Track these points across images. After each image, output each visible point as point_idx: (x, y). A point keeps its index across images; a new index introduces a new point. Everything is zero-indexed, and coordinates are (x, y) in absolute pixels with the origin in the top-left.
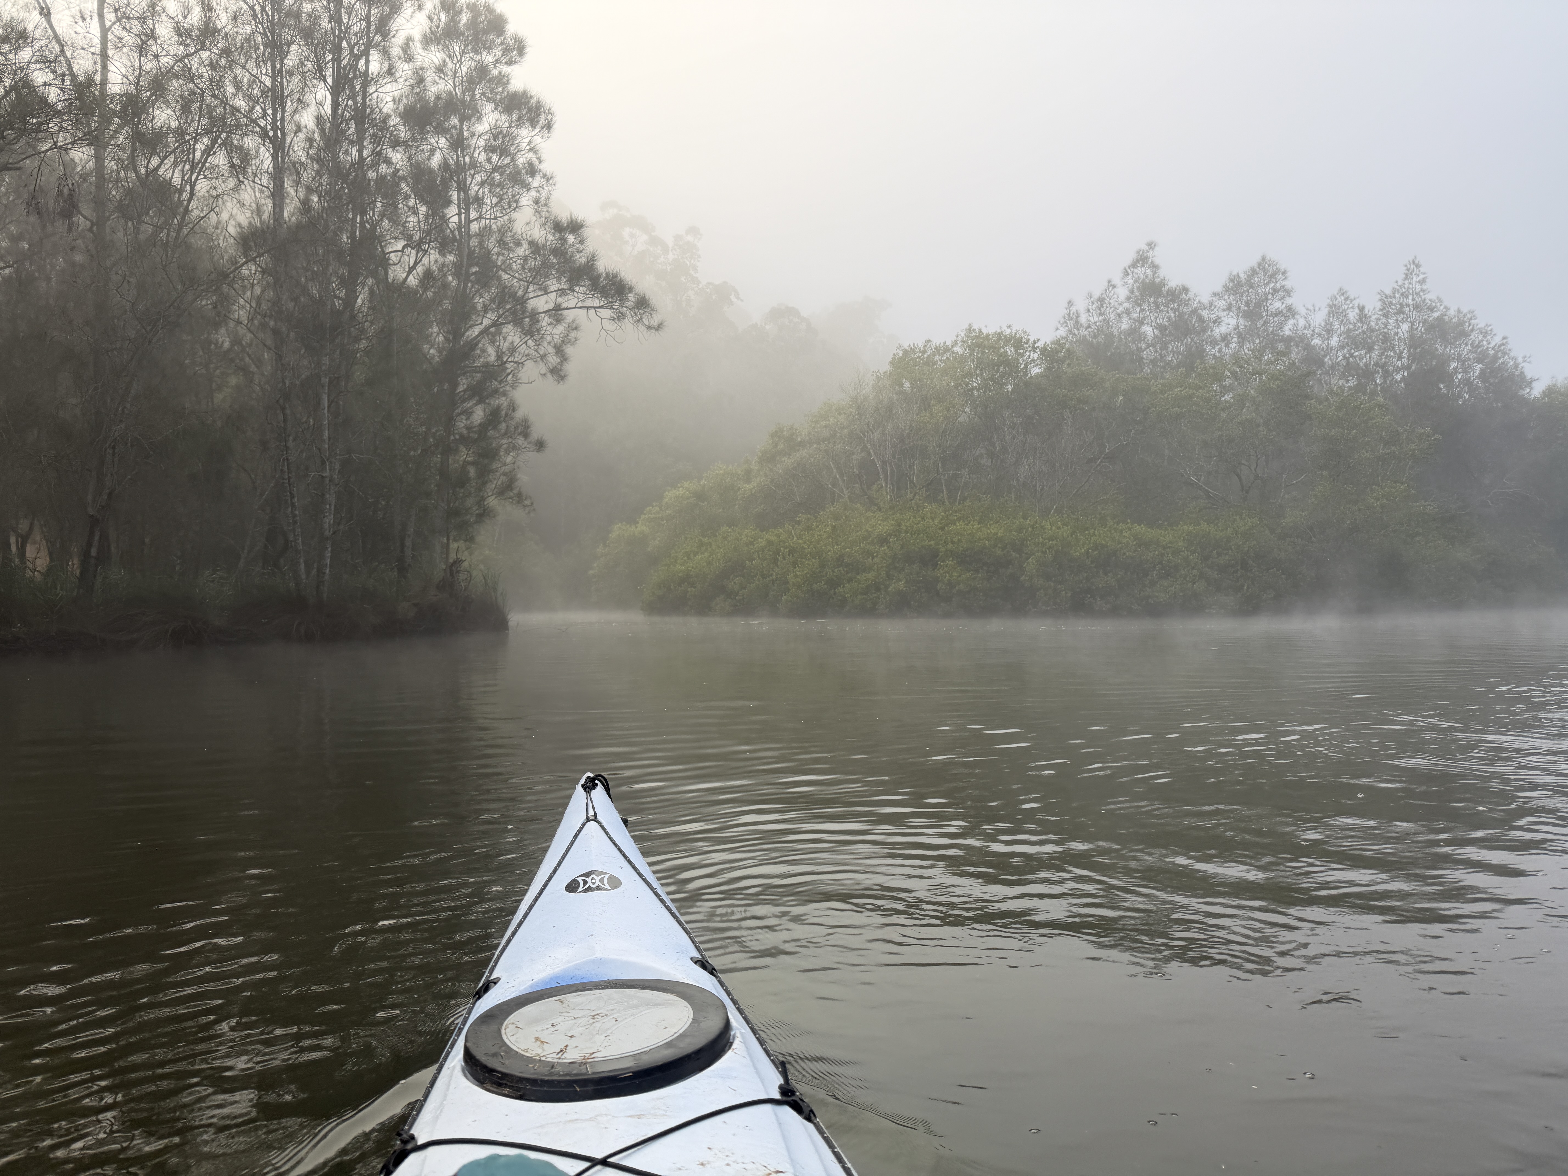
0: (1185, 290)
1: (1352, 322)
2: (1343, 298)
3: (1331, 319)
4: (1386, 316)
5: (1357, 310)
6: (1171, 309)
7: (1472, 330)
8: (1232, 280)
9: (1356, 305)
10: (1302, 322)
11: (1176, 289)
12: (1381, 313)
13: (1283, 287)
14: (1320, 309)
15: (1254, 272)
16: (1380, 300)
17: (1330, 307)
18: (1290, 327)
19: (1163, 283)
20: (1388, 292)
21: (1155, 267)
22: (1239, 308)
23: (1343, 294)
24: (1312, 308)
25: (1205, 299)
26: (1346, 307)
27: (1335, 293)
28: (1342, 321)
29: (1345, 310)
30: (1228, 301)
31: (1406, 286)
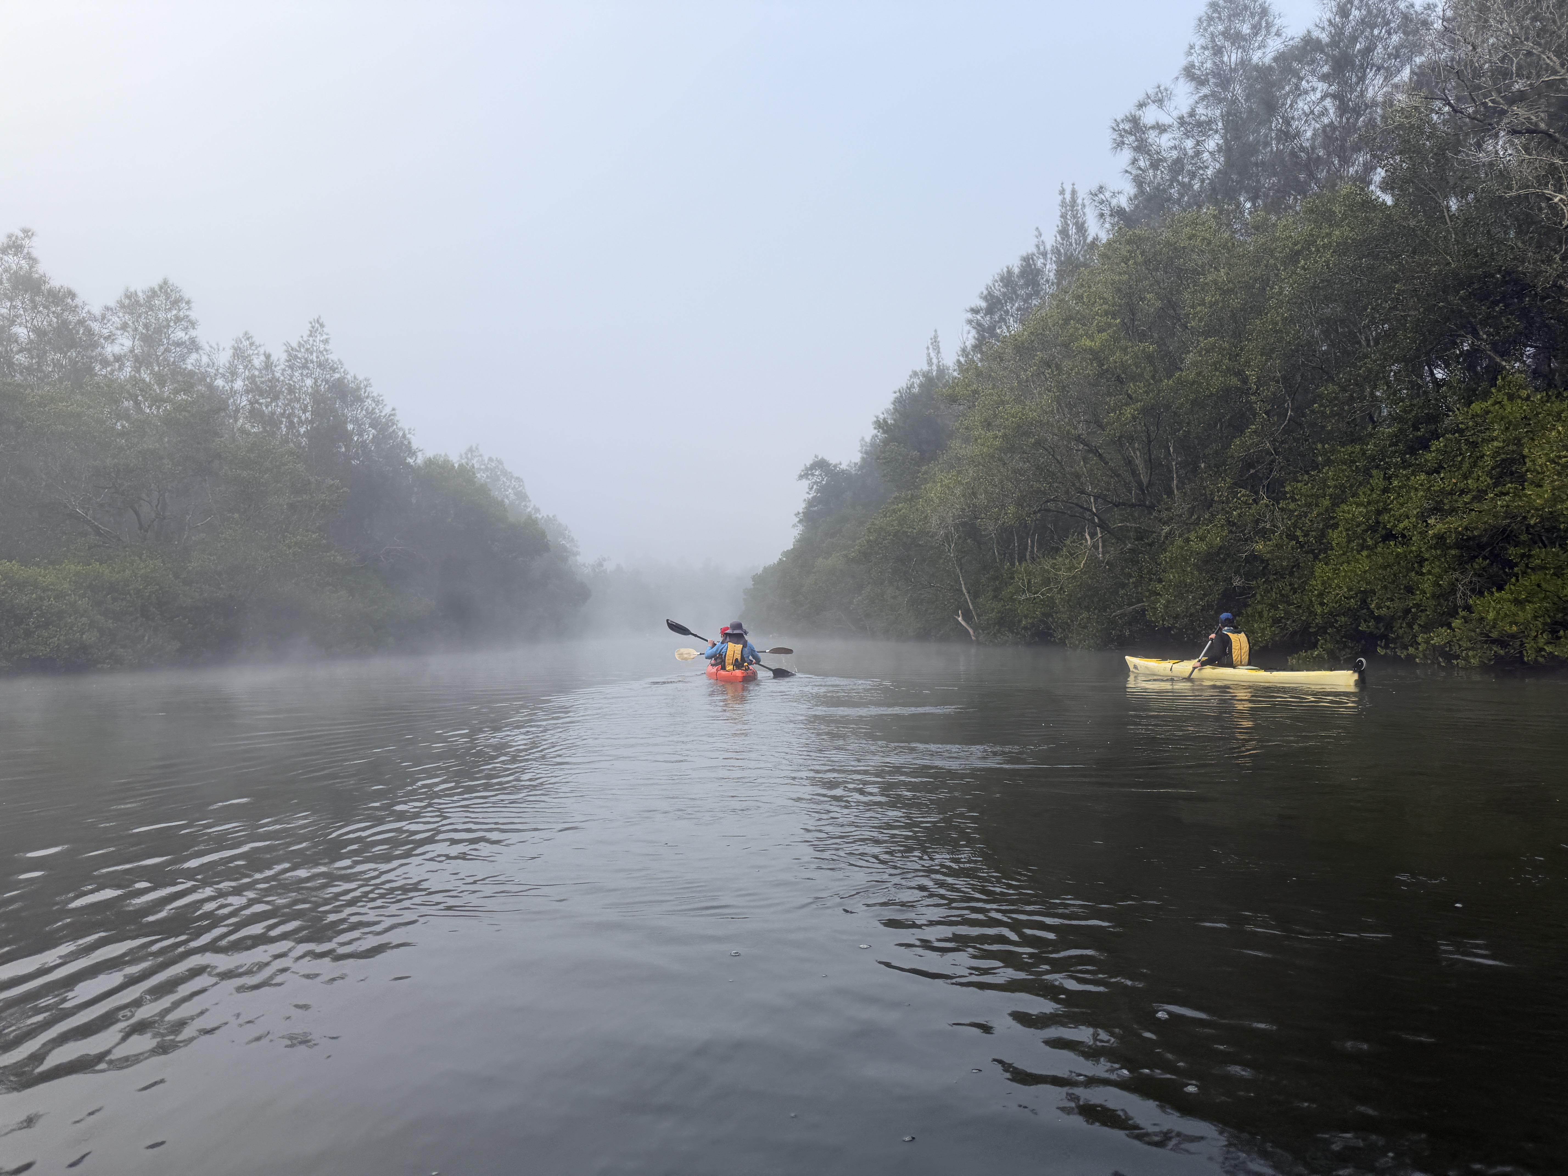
0: (73, 295)
1: (258, 367)
2: (248, 342)
3: (236, 361)
4: (291, 367)
5: (262, 358)
6: (54, 313)
7: (367, 397)
8: (128, 297)
9: (262, 351)
10: (205, 360)
11: (59, 291)
12: (287, 364)
13: (187, 316)
14: (224, 349)
15: (153, 294)
16: (286, 351)
17: (235, 349)
18: (192, 361)
19: (42, 280)
20: (295, 345)
21: (32, 260)
22: (136, 329)
23: (248, 339)
24: (216, 347)
25: (97, 311)
26: (251, 352)
27: (241, 336)
28: (247, 366)
29: (249, 355)
30: (123, 319)
31: (311, 342)
